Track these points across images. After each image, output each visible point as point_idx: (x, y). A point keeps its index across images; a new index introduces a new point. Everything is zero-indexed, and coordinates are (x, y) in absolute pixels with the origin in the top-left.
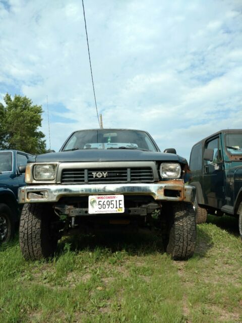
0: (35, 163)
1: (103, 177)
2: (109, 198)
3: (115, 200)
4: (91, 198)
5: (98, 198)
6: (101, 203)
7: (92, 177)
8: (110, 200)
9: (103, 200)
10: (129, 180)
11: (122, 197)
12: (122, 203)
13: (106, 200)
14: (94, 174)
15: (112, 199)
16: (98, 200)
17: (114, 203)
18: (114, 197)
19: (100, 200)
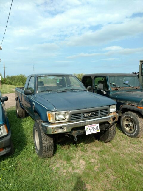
0: (56, 112)
1: (89, 116)
2: (93, 126)
3: (95, 126)
4: (86, 127)
5: (89, 126)
6: (90, 129)
7: (84, 116)
8: (93, 127)
9: (91, 127)
10: (99, 116)
11: (98, 125)
12: (99, 127)
13: (92, 127)
14: (85, 115)
15: (94, 126)
16: (89, 128)
17: (95, 128)
18: (95, 125)
19: (90, 127)
